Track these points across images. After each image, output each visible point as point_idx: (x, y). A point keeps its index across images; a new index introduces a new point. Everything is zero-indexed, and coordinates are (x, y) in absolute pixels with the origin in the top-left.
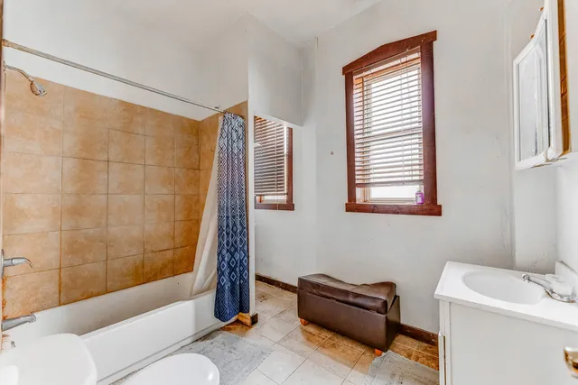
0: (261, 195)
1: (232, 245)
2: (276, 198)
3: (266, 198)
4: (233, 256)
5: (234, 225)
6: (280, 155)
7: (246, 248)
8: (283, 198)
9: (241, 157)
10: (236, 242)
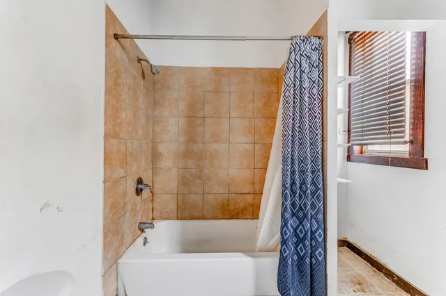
0: (362, 145)
1: (301, 209)
2: (387, 148)
3: (370, 148)
4: (301, 223)
5: (303, 183)
6: (395, 89)
7: (320, 217)
8: (403, 150)
9: (315, 91)
10: (305, 205)
